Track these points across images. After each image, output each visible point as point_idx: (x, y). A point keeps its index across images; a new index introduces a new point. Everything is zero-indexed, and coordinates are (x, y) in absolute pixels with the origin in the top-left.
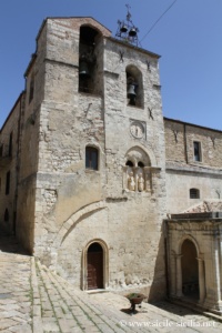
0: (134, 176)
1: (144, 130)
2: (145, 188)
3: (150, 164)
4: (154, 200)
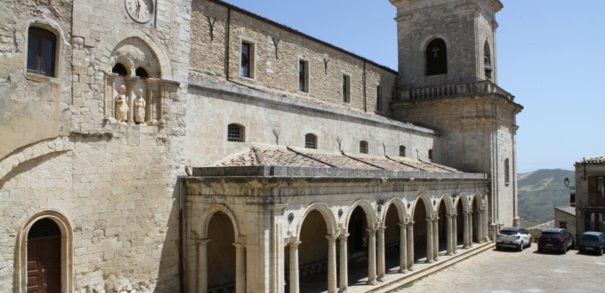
1: (152, 9)
4: (164, 141)
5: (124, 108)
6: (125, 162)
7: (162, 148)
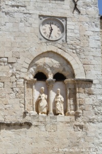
0: (47, 93)
1: (63, 29)
2: (65, 111)
3: (74, 75)
4: (81, 127)
5: (43, 103)
6: (43, 144)
7: (80, 133)
